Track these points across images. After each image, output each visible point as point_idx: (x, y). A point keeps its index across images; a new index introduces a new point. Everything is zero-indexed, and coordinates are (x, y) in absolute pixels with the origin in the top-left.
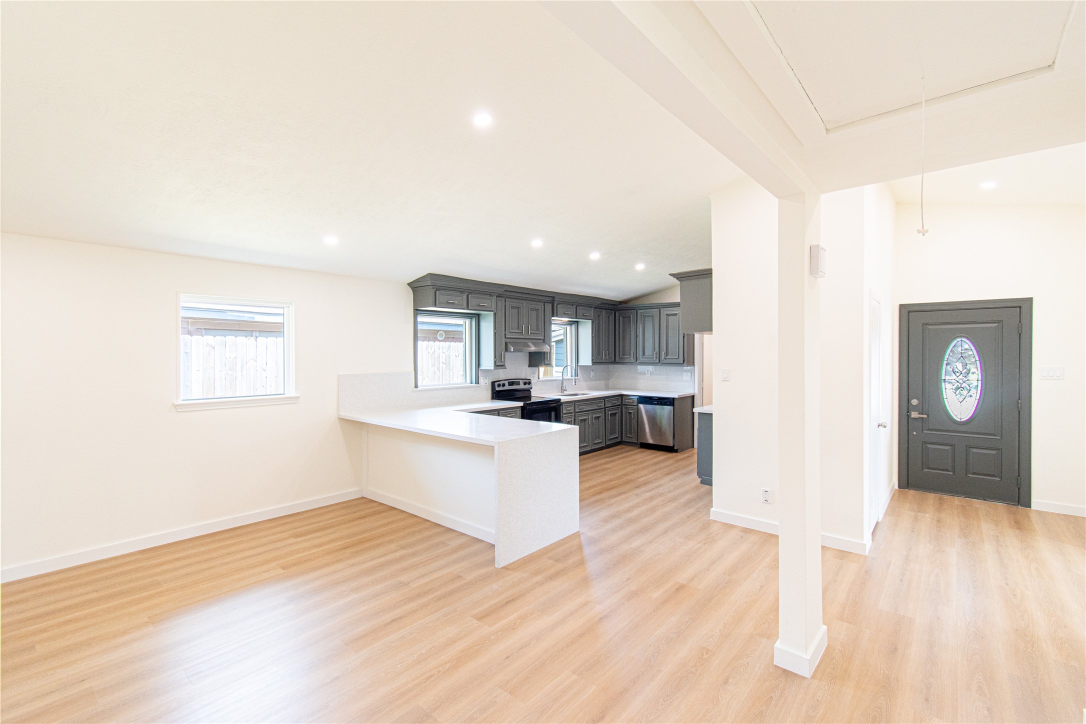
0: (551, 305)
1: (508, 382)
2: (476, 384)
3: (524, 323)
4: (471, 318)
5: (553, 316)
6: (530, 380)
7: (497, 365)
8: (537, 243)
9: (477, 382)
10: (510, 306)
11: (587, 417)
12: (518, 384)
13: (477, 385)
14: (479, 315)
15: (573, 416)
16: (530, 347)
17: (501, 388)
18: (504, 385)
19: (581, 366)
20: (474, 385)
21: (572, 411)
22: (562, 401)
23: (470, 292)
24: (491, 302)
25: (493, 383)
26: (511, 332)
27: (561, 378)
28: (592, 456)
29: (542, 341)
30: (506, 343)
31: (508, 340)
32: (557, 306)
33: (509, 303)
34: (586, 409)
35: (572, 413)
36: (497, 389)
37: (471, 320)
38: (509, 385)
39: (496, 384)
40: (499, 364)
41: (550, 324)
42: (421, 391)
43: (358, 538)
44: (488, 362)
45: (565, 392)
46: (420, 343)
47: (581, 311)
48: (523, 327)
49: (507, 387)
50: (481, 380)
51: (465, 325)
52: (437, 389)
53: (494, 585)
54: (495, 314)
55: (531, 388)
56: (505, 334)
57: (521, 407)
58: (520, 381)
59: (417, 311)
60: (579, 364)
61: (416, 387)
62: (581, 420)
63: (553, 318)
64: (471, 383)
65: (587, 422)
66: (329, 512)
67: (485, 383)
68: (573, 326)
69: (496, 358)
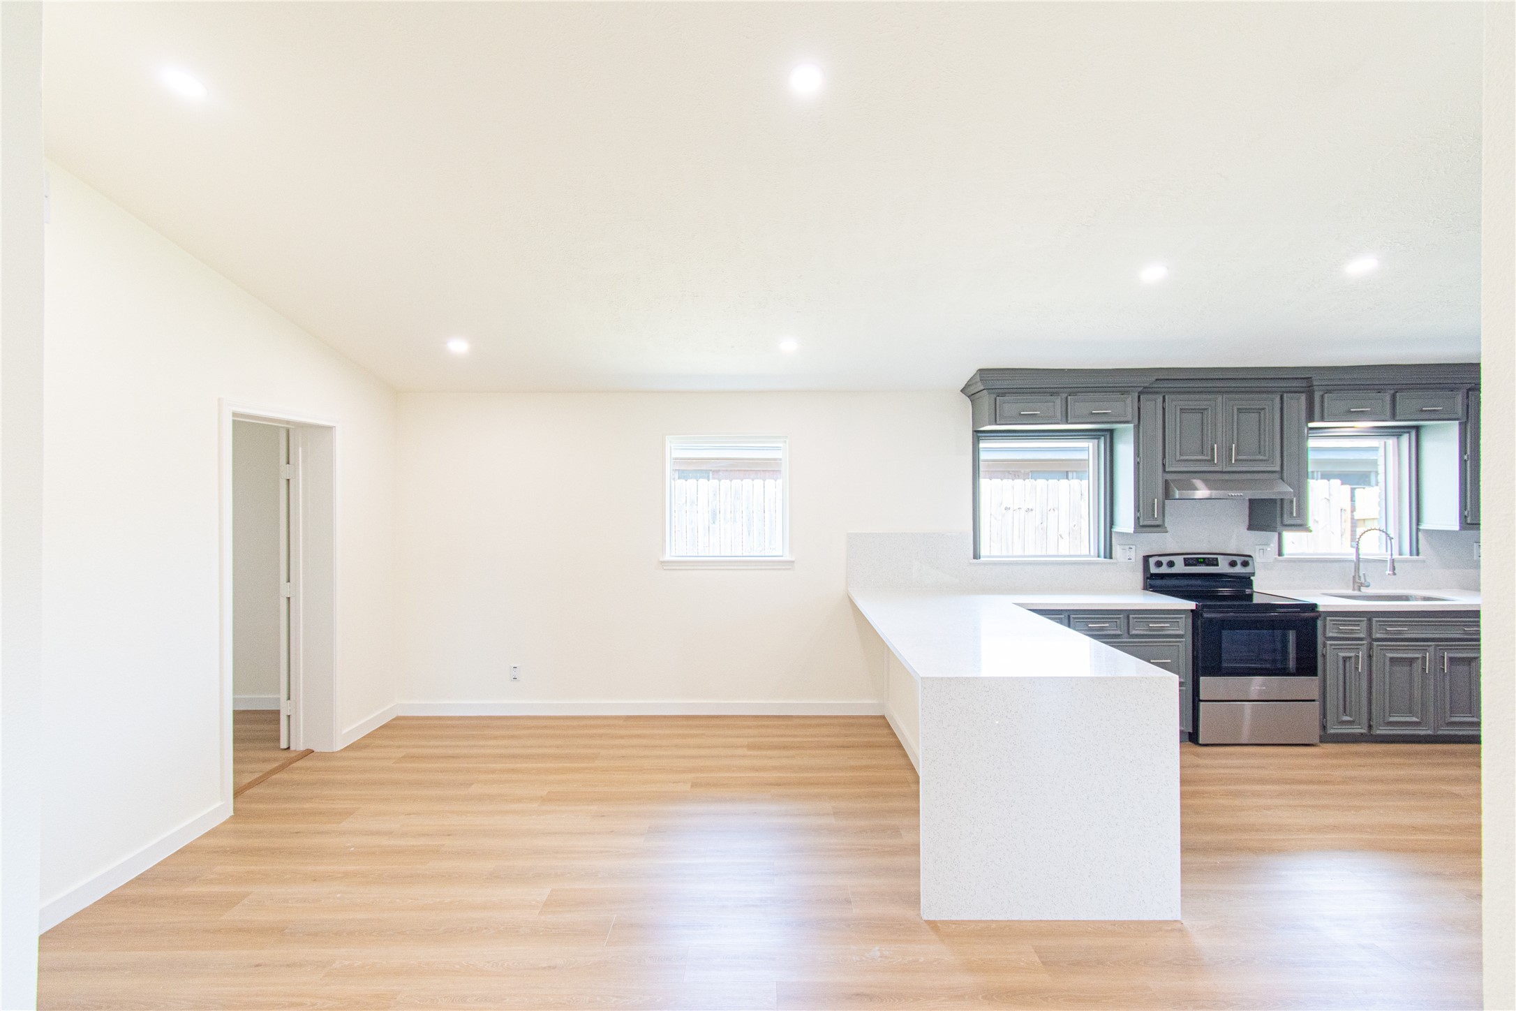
0: (1303, 397)
1: (1184, 559)
2: (1105, 557)
3: (1219, 440)
4: (1098, 438)
5: (1311, 419)
6: (1250, 556)
7: (1141, 524)
8: (1153, 273)
9: (1109, 554)
10: (1178, 408)
11: (1420, 656)
12: (1214, 563)
13: (1108, 560)
14: (1111, 431)
15: (1365, 648)
16: (1196, 489)
17: (1164, 570)
18: (1171, 564)
19: (1423, 530)
20: (1102, 559)
21: (1362, 635)
22: (1321, 609)
23: (1074, 391)
24: (1128, 405)
25: (1146, 559)
26: (1179, 461)
27: (1354, 557)
28: (1429, 754)
29: (1277, 475)
30: (1167, 483)
31: (1169, 477)
32: (1322, 397)
33: (1174, 403)
34: (1409, 636)
35: (1361, 639)
36: (1154, 570)
37: (1098, 442)
38: (1186, 565)
39: (1152, 561)
40: (1146, 523)
41: (1302, 440)
42: (985, 564)
43: (806, 775)
44: (1125, 519)
45: (1363, 589)
46: (984, 483)
47: (1407, 402)
48: (1213, 449)
49: (1180, 568)
50: (1117, 550)
51: (1087, 450)
52: (1017, 563)
53: (877, 948)
54: (1137, 428)
55: (1253, 574)
56: (1164, 465)
57: (1192, 611)
58: (1220, 558)
59: (978, 435)
60: (1423, 527)
61: (976, 556)
62: (1391, 659)
63: (1311, 425)
64: (1099, 556)
65: (1417, 666)
66: (818, 726)
67: (1128, 559)
68: (1405, 439)
69: (1139, 511)
